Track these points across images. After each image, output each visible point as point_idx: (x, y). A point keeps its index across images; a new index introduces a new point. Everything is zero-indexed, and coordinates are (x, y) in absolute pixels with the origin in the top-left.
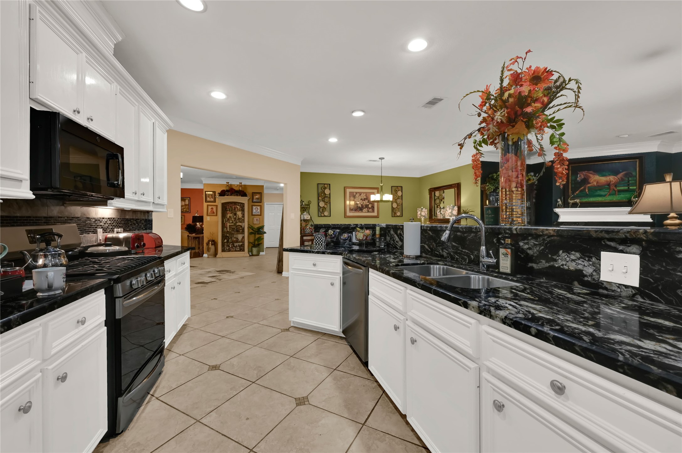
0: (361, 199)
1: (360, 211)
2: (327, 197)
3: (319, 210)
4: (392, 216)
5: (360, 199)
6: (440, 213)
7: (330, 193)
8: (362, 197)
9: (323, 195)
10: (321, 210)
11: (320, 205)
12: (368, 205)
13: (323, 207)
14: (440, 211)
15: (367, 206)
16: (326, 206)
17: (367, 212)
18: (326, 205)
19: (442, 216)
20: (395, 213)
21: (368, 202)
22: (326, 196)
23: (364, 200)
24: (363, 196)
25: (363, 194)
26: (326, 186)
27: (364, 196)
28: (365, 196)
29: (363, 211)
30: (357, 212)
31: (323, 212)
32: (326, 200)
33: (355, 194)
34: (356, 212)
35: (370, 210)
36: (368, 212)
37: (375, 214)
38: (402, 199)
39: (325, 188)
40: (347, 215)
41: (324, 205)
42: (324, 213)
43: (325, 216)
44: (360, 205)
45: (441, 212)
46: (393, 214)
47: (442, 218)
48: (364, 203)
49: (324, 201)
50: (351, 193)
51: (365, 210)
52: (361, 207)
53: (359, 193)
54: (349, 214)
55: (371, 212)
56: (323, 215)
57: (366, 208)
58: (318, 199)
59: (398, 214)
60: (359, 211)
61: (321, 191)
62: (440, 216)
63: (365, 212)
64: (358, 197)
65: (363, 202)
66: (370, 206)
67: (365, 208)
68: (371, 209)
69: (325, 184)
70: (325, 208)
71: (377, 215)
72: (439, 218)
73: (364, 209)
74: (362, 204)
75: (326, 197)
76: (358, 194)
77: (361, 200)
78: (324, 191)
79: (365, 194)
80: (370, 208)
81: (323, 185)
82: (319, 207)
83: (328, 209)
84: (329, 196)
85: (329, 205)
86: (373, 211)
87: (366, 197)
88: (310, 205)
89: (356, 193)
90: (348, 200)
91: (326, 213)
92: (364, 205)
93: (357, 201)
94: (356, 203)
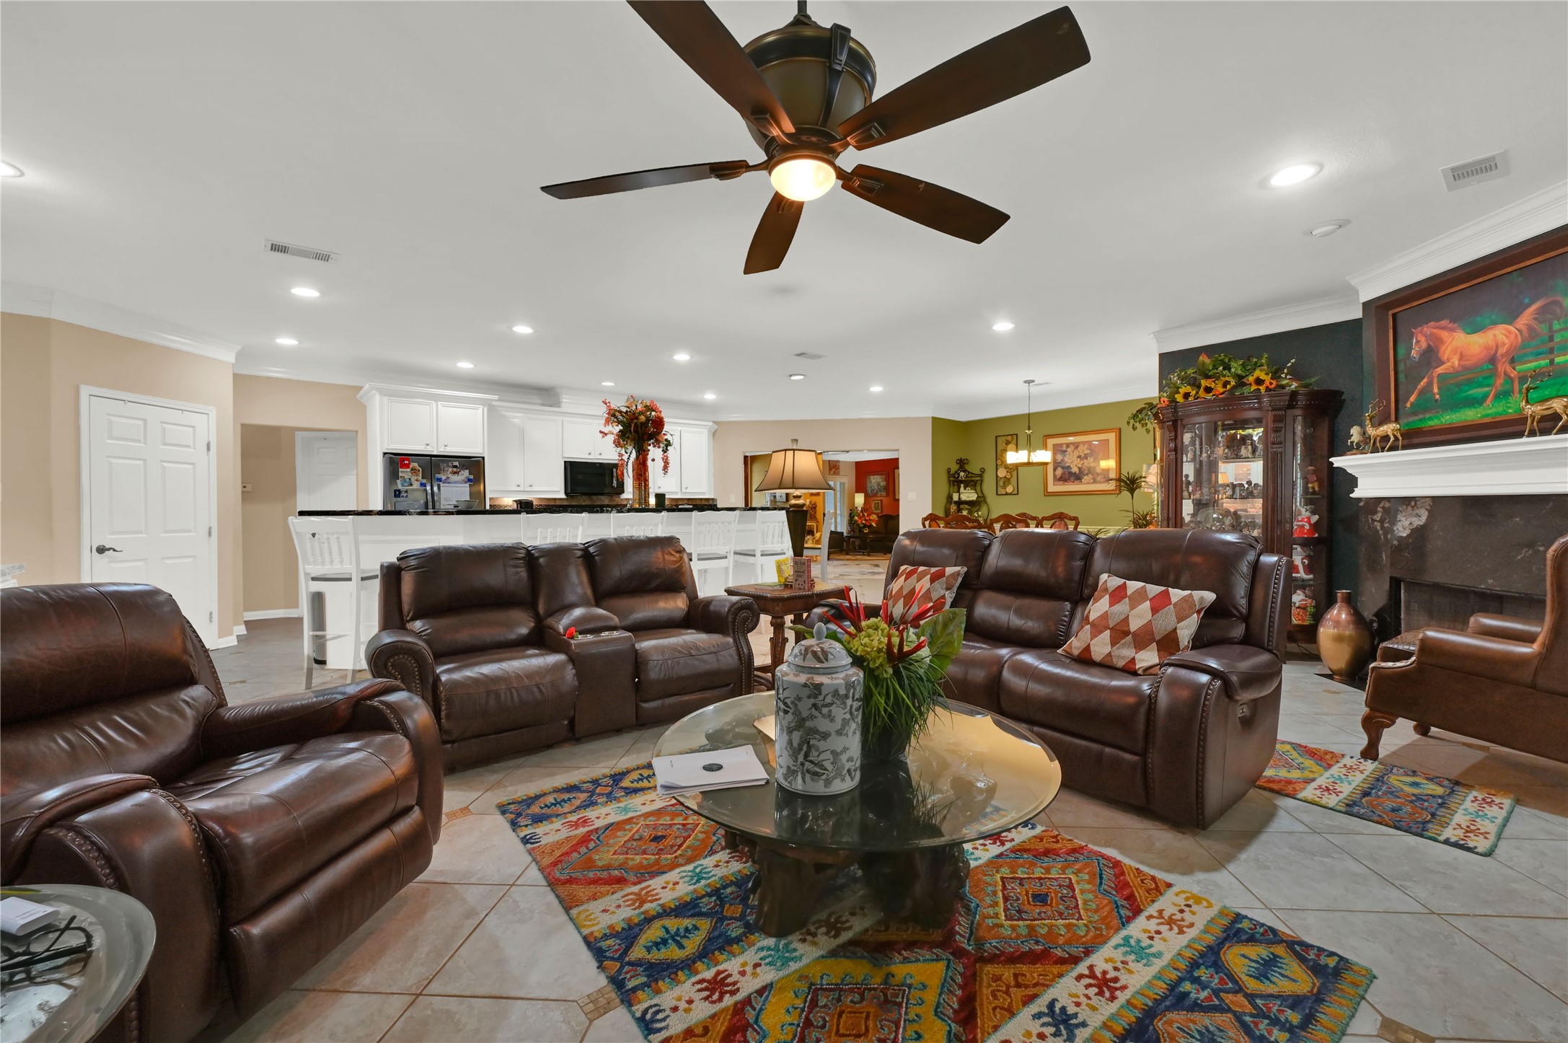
0: (1079, 457)
1: (1076, 482)
3: (997, 484)
5: (1075, 457)
8: (1081, 451)
10: (1001, 483)
11: (1000, 474)
12: (1095, 468)
13: (1004, 478)
15: (1092, 470)
16: (1009, 476)
17: (1091, 483)
18: (1010, 473)
21: (1094, 462)
23: (1086, 457)
24: (1083, 450)
25: (1084, 445)
26: (1009, 438)
27: (1085, 450)
28: (1087, 449)
29: (1083, 480)
31: (1004, 486)
33: (1064, 447)
35: (1099, 478)
36: (1095, 481)
37: (1110, 485)
39: (1008, 443)
40: (1049, 491)
41: (1006, 473)
42: (1005, 489)
43: (1007, 494)
44: (1075, 470)
48: (1086, 464)
49: (1005, 467)
50: (1057, 447)
51: (1088, 478)
53: (1073, 444)
55: (1100, 482)
56: (1004, 492)
57: (1090, 475)
58: (997, 464)
61: (1002, 448)
63: (1088, 483)
65: (1082, 462)
66: (1099, 469)
67: (1087, 474)
68: (1101, 476)
69: (1008, 435)
70: (1008, 480)
71: (1114, 488)
73: (1085, 477)
74: (1080, 466)
76: (1072, 446)
77: (1079, 459)
78: (1006, 448)
79: (1086, 446)
80: (1098, 474)
81: (1005, 438)
82: (998, 479)
83: (1013, 481)
85: (1014, 473)
86: (1106, 480)
87: (1088, 451)
89: (1068, 445)
91: (1009, 489)
92: (1084, 467)
93: (1069, 461)
94: (1067, 464)
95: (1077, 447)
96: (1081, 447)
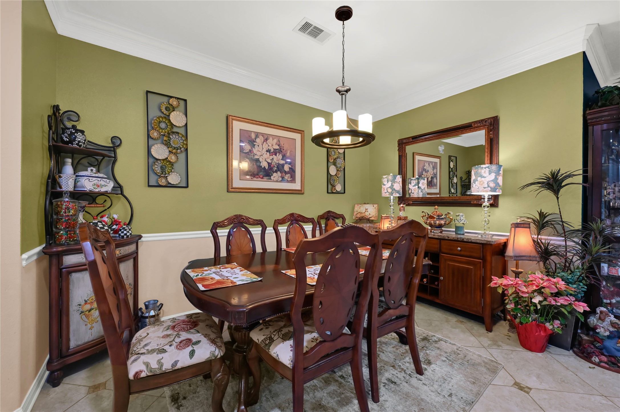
0: (268, 151)
1: (265, 179)
2: (178, 133)
3: (149, 169)
4: (328, 192)
5: (265, 150)
6: (417, 187)
7: (186, 124)
8: (270, 145)
9: (163, 125)
10: (158, 169)
11: (154, 152)
12: (283, 165)
13: (163, 160)
14: (418, 183)
15: (280, 168)
16: (173, 158)
17: (281, 181)
18: (176, 154)
19: (422, 193)
20: (333, 186)
21: (282, 159)
22: (175, 130)
23: (275, 152)
24: (272, 144)
25: (273, 140)
26: (174, 102)
27: (274, 144)
28: (276, 144)
29: (272, 177)
30: (260, 179)
31: (164, 173)
32: (175, 140)
33: (253, 136)
34: (255, 179)
35: (287, 177)
36: (283, 180)
37: (297, 186)
38: (344, 160)
39: (171, 108)
40: (234, 186)
41: (168, 154)
42: (166, 178)
43: (170, 186)
44: (264, 164)
45: (420, 185)
46: (330, 186)
47: (421, 196)
48: (275, 160)
49: (167, 144)
50: (245, 136)
51: (276, 176)
52: (267, 168)
53: (263, 135)
54: (237, 183)
55: (288, 181)
56: (163, 182)
57: (279, 172)
58: (149, 136)
59: (339, 188)
60: (262, 178)
61: (160, 114)
62: (418, 193)
63: (277, 181)
64: (261, 146)
65: (271, 157)
66: (287, 168)
67: (276, 172)
68: (288, 175)
69: (171, 97)
70: (172, 164)
71: (300, 189)
72: (416, 196)
73: (275, 174)
74: (270, 161)
75: (173, 133)
76: (261, 137)
77: (268, 153)
78: (169, 116)
79: (275, 141)
80: (286, 173)
81: (165, 99)
82: (151, 160)
83: (180, 166)
84: (182, 131)
85: (182, 156)
86: (293, 180)
87: (278, 147)
88: (119, 151)
89: (257, 135)
90: (236, 160)
91: (173, 179)
92: (273, 164)
93: (259, 154)
94: (256, 157)
95: (266, 140)
96: (270, 141)
